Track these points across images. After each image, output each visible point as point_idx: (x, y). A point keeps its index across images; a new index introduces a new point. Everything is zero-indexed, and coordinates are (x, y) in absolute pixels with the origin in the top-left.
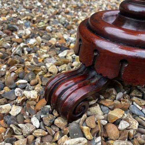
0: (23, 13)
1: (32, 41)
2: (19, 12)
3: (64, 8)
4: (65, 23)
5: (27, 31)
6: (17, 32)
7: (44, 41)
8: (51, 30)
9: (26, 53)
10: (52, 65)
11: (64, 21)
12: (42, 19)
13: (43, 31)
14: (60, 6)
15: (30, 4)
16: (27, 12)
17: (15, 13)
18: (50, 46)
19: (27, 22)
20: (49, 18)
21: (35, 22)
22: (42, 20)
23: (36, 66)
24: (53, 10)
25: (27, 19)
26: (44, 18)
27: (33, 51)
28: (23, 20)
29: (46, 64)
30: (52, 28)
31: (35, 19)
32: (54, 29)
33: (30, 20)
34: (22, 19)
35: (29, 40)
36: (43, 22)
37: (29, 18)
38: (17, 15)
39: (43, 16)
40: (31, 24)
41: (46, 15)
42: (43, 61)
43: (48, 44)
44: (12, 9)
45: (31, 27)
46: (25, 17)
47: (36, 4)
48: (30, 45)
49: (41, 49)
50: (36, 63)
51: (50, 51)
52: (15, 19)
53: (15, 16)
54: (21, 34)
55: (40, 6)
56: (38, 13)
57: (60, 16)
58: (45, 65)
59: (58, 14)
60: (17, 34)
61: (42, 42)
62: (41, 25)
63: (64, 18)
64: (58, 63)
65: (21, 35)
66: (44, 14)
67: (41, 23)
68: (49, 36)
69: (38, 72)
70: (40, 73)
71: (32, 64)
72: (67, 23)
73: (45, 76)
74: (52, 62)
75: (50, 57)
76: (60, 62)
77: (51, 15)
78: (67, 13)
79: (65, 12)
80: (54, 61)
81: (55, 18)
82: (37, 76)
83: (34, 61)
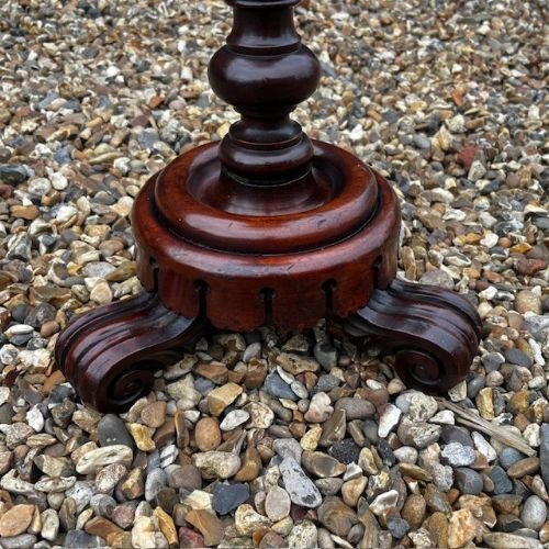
0: (55, 114)
1: (64, 212)
2: (43, 111)
3: (186, 82)
4: (179, 136)
5: (57, 179)
6: (28, 186)
7: (97, 210)
8: (126, 169)
9: (43, 249)
10: (99, 282)
11: (173, 133)
12: (107, 133)
13: (98, 178)
14: (175, 75)
15: (85, 72)
16: (66, 112)
17: (31, 115)
18: (110, 224)
19: (63, 147)
20: (129, 126)
21: (87, 143)
22: (106, 137)
23: (62, 287)
24: (148, 95)
25: (62, 138)
26: (114, 130)
27: (61, 243)
28: (52, 141)
29: (86, 280)
30: (128, 164)
31: (86, 133)
32: (136, 163)
33: (73, 137)
34: (48, 139)
35: (57, 209)
36: (108, 142)
37: (69, 130)
38: (35, 125)
39: (114, 119)
40: (74, 152)
41: (122, 116)
42: (79, 271)
43: (108, 216)
44: (27, 100)
45: (72, 160)
46: (57, 129)
47: (103, 72)
48: (58, 224)
49: (84, 235)
50: (63, 279)
51: (108, 238)
52: (29, 139)
53: (30, 129)
54: (37, 190)
55: (114, 77)
56: (98, 111)
57: (166, 114)
58: (83, 284)
59: (163, 105)
60: (27, 192)
61: (92, 213)
62: (102, 152)
63: (174, 123)
64: (118, 275)
65: (39, 193)
66: (117, 112)
67: (102, 147)
68: (115, 190)
69: (63, 301)
70: (67, 305)
71: (51, 282)
72: (185, 135)
73: (78, 311)
74: (102, 272)
75: (102, 259)
76: (121, 271)
77: (138, 113)
78: (194, 99)
79: (187, 95)
80: (107, 269)
81: (149, 125)
82: (60, 312)
83: (56, 272)
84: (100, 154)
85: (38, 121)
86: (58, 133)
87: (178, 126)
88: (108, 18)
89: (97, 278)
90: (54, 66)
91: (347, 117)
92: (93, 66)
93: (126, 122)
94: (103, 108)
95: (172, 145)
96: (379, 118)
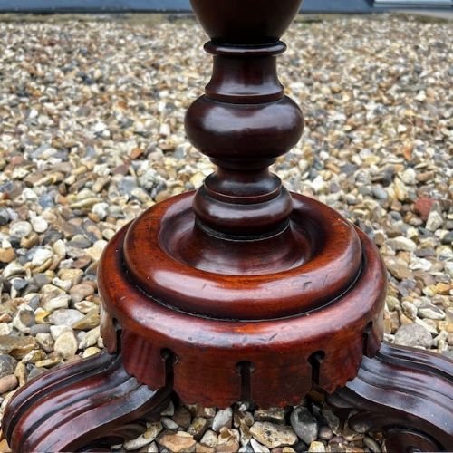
0: (46, 162)
1: (40, 256)
2: (35, 160)
3: (164, 137)
4: (155, 184)
5: (38, 222)
6: (9, 228)
7: (71, 254)
8: (104, 214)
9: (14, 293)
10: (66, 330)
11: (150, 181)
12: (89, 180)
13: (76, 222)
14: (154, 131)
15: (76, 127)
16: (55, 161)
17: (24, 163)
18: (84, 269)
19: (48, 192)
20: (111, 174)
21: (70, 189)
22: (88, 184)
23: (27, 335)
24: (130, 147)
25: (47, 184)
26: (96, 177)
27: (32, 287)
28: (39, 186)
29: (52, 328)
30: (106, 209)
31: (70, 180)
32: (113, 208)
33: (58, 183)
34: (35, 184)
35: (34, 252)
36: (90, 188)
37: (55, 177)
38: (26, 172)
39: (97, 168)
40: (58, 197)
41: (104, 165)
42: (46, 318)
43: (81, 260)
44: (22, 150)
45: (55, 203)
46: (44, 176)
47: (92, 128)
48: (33, 268)
49: (56, 279)
50: (28, 326)
51: (80, 282)
52: (19, 184)
53: (21, 176)
54: (17, 233)
55: (102, 132)
56: (83, 160)
57: (144, 165)
58: (49, 332)
59: (143, 156)
60: (7, 234)
61: (67, 257)
62: (83, 197)
63: (152, 172)
64: (84, 324)
65: (19, 236)
66: (100, 161)
67: (85, 192)
68: (92, 234)
69: (25, 352)
70: (28, 357)
71: (15, 329)
72: (161, 183)
73: (39, 364)
74: (69, 320)
75: (71, 305)
76: (89, 320)
77: (119, 163)
78: (169, 151)
79: (165, 147)
80: (75, 317)
81: (129, 174)
82: (20, 365)
83: (21, 319)
84: (82, 199)
85: (29, 169)
86: (45, 179)
87: (156, 174)
88: (101, 85)
89: (63, 327)
90: (51, 122)
91: (308, 169)
92: (84, 123)
93: (108, 170)
94: (88, 158)
95: (149, 191)
96: (338, 170)
